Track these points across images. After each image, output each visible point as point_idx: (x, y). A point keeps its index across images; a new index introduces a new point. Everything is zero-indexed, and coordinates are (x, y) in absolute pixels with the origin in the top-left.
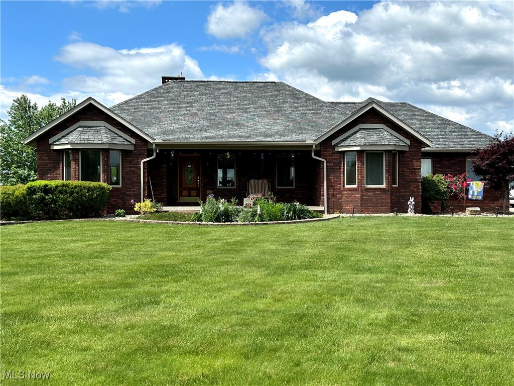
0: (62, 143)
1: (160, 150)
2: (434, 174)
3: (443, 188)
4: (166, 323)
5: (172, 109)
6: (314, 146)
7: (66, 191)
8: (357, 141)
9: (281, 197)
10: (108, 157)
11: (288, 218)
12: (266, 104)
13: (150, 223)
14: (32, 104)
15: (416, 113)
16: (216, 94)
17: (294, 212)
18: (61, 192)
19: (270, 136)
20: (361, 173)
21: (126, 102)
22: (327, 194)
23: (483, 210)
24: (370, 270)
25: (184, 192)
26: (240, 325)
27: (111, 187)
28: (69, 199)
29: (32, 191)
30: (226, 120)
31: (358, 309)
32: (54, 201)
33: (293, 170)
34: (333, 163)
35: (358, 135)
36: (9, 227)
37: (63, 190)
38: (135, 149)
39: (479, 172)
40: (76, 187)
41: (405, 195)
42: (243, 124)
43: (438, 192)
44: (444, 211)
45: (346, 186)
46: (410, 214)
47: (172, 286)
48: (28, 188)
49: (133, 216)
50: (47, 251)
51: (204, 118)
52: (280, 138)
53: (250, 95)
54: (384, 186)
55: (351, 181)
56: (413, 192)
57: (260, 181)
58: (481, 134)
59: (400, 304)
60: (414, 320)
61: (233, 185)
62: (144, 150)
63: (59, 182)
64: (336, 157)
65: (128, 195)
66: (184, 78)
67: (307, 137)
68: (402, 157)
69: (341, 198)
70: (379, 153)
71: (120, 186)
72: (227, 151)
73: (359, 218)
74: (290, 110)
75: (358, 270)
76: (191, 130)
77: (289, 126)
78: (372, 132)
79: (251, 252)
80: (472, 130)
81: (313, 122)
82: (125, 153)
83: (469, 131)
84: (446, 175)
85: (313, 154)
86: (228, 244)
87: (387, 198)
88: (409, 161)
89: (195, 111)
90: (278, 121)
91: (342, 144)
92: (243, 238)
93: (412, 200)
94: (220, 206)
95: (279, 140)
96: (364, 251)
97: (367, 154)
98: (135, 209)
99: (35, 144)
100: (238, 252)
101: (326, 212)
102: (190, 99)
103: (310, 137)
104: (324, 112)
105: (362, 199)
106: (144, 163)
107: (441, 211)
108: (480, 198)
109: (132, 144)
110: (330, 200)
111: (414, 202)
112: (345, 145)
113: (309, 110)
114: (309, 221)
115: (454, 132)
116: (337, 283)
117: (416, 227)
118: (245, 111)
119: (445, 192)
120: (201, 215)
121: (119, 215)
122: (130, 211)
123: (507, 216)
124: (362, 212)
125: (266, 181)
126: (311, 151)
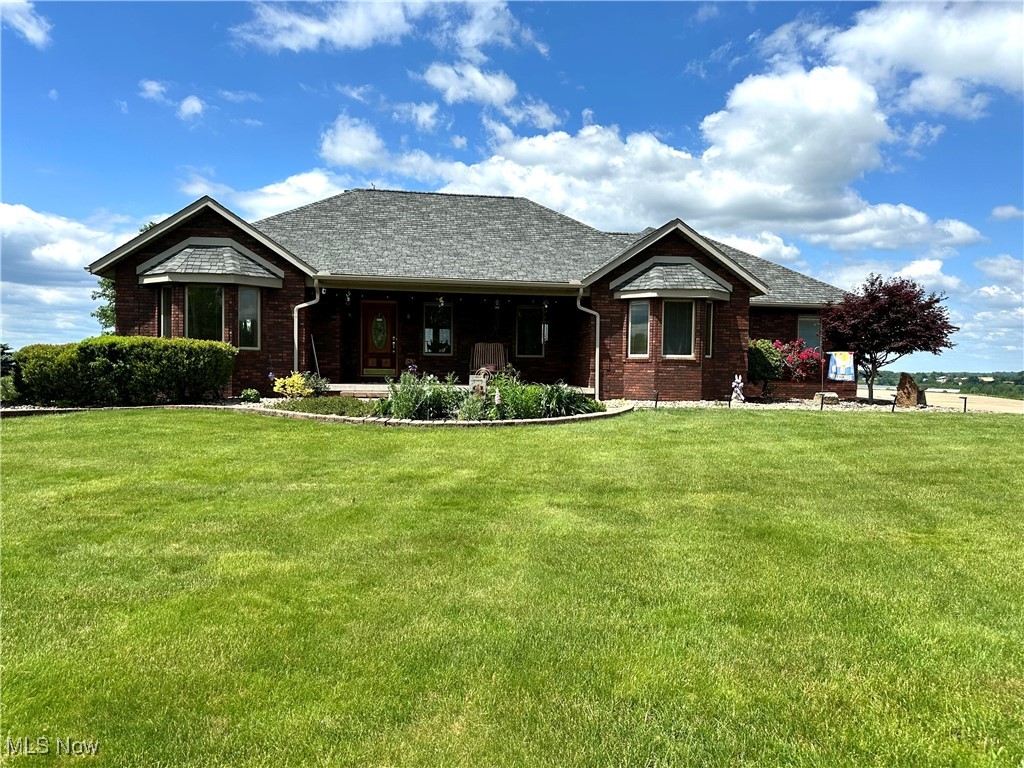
0: (157, 275)
1: (328, 290)
3: (774, 361)
5: (352, 228)
6: (581, 290)
7: (148, 355)
8: (653, 283)
10: (235, 299)
11: (549, 414)
12: (501, 227)
16: (424, 210)
17: (559, 401)
18: (139, 357)
19: (511, 273)
20: (655, 335)
21: (279, 216)
22: (600, 368)
25: (371, 361)
27: (236, 350)
29: (87, 354)
30: (439, 247)
32: (130, 373)
33: (545, 328)
34: (611, 318)
35: (653, 273)
37: (142, 352)
38: (284, 287)
40: (166, 348)
41: (722, 372)
42: (465, 255)
43: (769, 367)
45: (631, 356)
48: (81, 349)
49: (273, 401)
51: (403, 244)
52: (526, 276)
53: (476, 214)
54: (691, 357)
55: (639, 347)
57: (491, 346)
58: (816, 281)
61: (448, 351)
62: (299, 289)
64: (614, 308)
65: (268, 365)
67: (570, 275)
68: (719, 311)
69: (622, 374)
70: (685, 303)
71: (258, 348)
72: (439, 295)
73: (669, 411)
74: (537, 238)
76: (382, 261)
77: (538, 259)
78: (673, 269)
80: (803, 276)
81: (575, 255)
82: (267, 293)
84: (776, 341)
85: (578, 303)
87: (696, 376)
88: (730, 317)
89: (389, 232)
90: (521, 252)
91: (626, 288)
94: (425, 389)
95: (525, 279)
97: (666, 304)
98: (275, 389)
99: (113, 274)
101: (597, 396)
102: (382, 216)
103: (576, 276)
104: (590, 241)
105: (657, 378)
106: (300, 310)
109: (279, 278)
110: (605, 378)
112: (632, 288)
113: (567, 238)
118: (469, 236)
120: (390, 405)
121: (247, 399)
122: (267, 391)
125: (501, 346)
126: (575, 298)
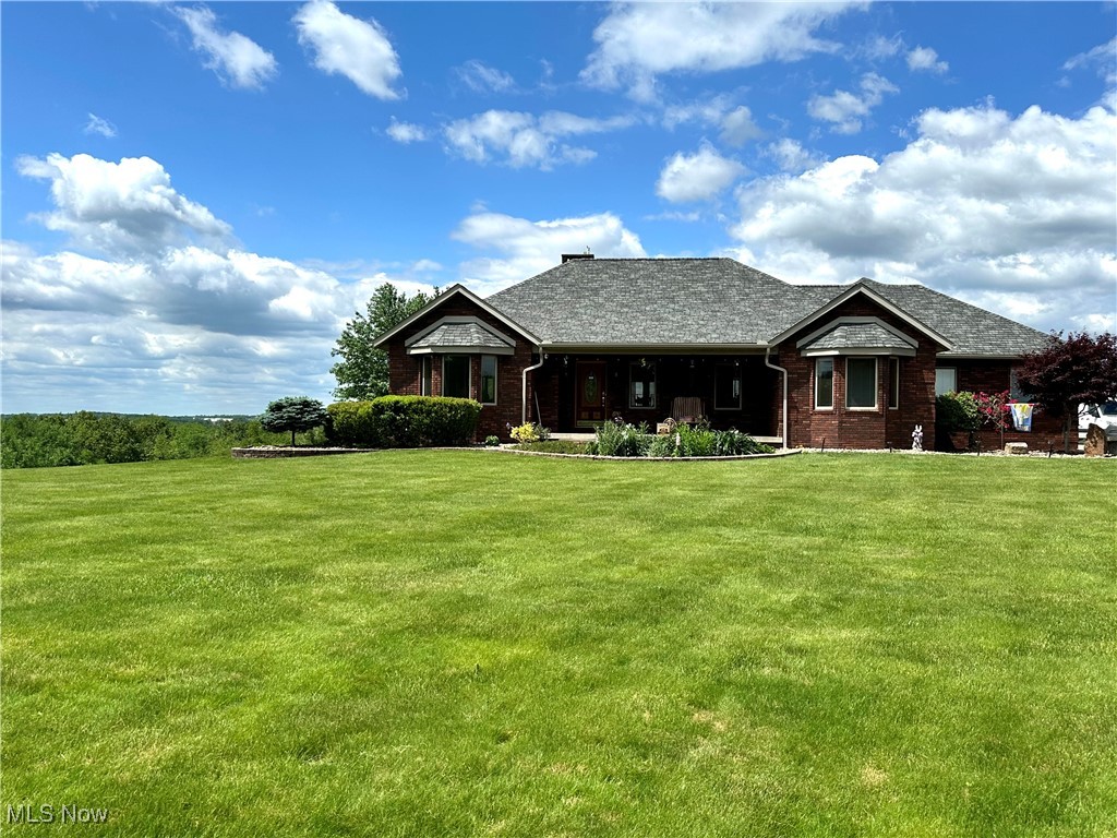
0: (421, 347)
1: (550, 355)
2: (958, 392)
3: (971, 413)
4: (470, 593)
5: (569, 298)
6: (768, 350)
7: (421, 410)
8: (834, 343)
9: (719, 423)
10: (479, 364)
11: (722, 453)
12: (703, 290)
13: (527, 456)
14: (397, 296)
15: (934, 300)
16: (633, 276)
17: (732, 444)
18: (415, 411)
19: (705, 335)
20: (840, 389)
21: (508, 290)
22: (788, 419)
23: (1033, 447)
24: (807, 531)
25: (583, 414)
26: (571, 601)
27: (481, 405)
28: (425, 421)
29: (379, 409)
30: (644, 312)
31: (756, 586)
32: (408, 423)
33: (736, 384)
34: (798, 374)
35: (837, 333)
36: (349, 456)
37: (417, 408)
38: (516, 354)
39: (1027, 391)
40: (434, 405)
41: (909, 423)
42: (666, 320)
43: (963, 418)
44: (973, 447)
45: (817, 408)
46: (916, 451)
47: (509, 542)
48: (375, 406)
49: (509, 445)
50: (375, 488)
51: (612, 311)
52: (719, 338)
53: (680, 278)
54: (875, 408)
55: (825, 401)
56: (922, 417)
57: (690, 400)
58: (1034, 331)
59: (826, 582)
60: (833, 608)
62: (527, 355)
63: (413, 398)
64: (802, 365)
65: (505, 417)
66: (593, 256)
68: (906, 366)
69: (809, 425)
70: (869, 360)
71: (495, 404)
72: (642, 357)
73: (830, 454)
74: (737, 298)
75: (787, 529)
76: (593, 328)
77: (734, 320)
78: (858, 328)
79: (645, 500)
80: (1021, 326)
81: (771, 315)
82: (503, 360)
83: (1016, 327)
84: (977, 393)
85: (767, 361)
86: (619, 486)
87: (880, 427)
88: (916, 372)
89: (601, 300)
90: (718, 314)
91: (812, 347)
92: (644, 480)
93: (918, 429)
94: (623, 433)
95: (717, 341)
96: (813, 502)
97: (849, 360)
98: (512, 436)
99: (387, 347)
100: (626, 497)
101: (785, 445)
102: (595, 285)
103: (763, 336)
104: (788, 299)
105: (841, 428)
106: (527, 373)
107: (969, 446)
108: (1027, 428)
109: (512, 346)
110: (793, 429)
111: (921, 434)
112: (817, 347)
113: (766, 297)
114: (752, 458)
115: (992, 328)
116: (747, 548)
117: (914, 470)
118: (672, 300)
119: (973, 419)
120: (597, 446)
121: (490, 444)
122: (505, 439)
123: (1069, 456)
124: (840, 447)
125: (698, 400)
126: (764, 356)
